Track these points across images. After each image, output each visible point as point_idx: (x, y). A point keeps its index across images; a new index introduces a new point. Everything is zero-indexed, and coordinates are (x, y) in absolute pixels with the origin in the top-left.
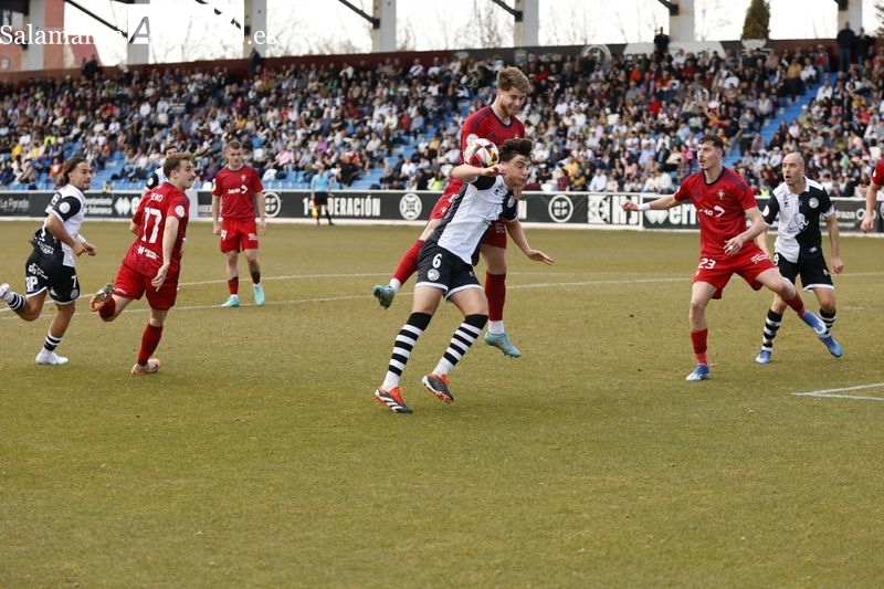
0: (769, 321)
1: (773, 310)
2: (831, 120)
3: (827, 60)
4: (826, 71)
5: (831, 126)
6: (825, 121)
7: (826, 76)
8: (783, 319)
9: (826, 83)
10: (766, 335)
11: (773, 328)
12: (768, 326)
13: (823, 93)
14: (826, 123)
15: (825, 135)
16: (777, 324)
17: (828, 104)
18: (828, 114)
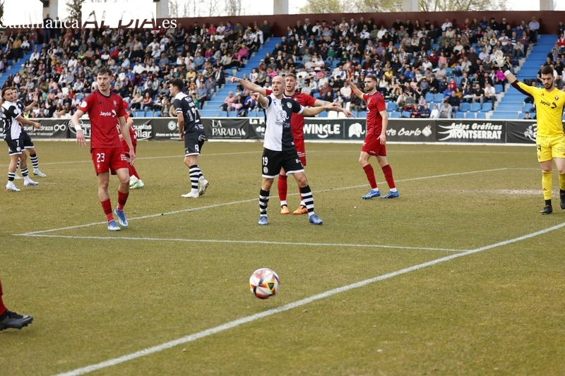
0: (261, 197)
1: (263, 189)
2: (38, 72)
3: (36, 37)
4: (36, 43)
5: (38, 76)
6: (35, 73)
7: (36, 46)
8: (270, 194)
9: (35, 50)
10: (262, 207)
11: (265, 201)
12: (261, 200)
13: (34, 57)
14: (35, 74)
15: (35, 81)
16: (267, 198)
17: (37, 63)
18: (36, 69)
